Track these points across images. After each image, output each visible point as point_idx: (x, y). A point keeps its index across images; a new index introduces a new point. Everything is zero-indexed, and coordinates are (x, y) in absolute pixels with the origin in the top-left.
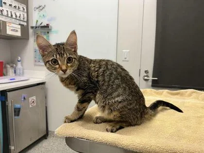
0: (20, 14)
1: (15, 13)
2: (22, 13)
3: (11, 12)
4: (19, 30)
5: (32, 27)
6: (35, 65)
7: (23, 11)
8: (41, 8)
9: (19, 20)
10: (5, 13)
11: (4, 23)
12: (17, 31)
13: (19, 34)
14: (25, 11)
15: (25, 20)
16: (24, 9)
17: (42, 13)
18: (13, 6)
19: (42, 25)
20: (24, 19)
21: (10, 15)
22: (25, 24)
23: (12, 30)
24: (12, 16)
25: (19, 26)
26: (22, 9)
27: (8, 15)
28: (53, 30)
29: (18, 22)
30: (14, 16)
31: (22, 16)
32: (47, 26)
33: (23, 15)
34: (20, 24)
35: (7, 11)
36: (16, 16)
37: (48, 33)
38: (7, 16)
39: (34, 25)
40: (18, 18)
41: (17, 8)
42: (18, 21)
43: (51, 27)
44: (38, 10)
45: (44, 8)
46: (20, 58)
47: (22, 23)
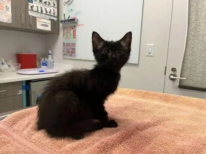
0: (50, 10)
1: (45, 9)
2: (52, 9)
3: (41, 8)
4: (50, 25)
5: (62, 21)
6: (64, 58)
7: (53, 7)
8: (70, 3)
9: (49, 15)
10: (35, 9)
11: (34, 18)
12: (47, 26)
13: (49, 29)
14: (56, 6)
15: (56, 15)
16: (54, 5)
17: (71, 7)
18: (43, 2)
19: (70, 18)
20: (54, 14)
21: (40, 11)
22: (56, 19)
23: (42, 25)
24: (42, 11)
25: (50, 22)
26: (52, 5)
27: (38, 10)
28: (79, 23)
29: (48, 17)
30: (44, 12)
31: (52, 11)
32: (73, 20)
33: (54, 10)
34: (50, 19)
35: (37, 7)
36: (46, 12)
37: (75, 26)
38: (37, 11)
39: (63, 19)
40: (48, 13)
41: (48, 3)
43: (78, 20)
44: (67, 4)
45: (72, 2)
46: (50, 51)
47: (52, 18)
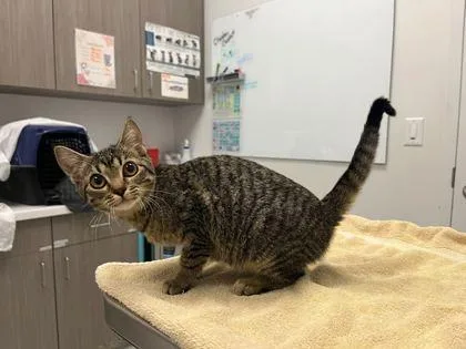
0: (187, 56)
1: (178, 55)
2: (190, 53)
3: (170, 53)
4: (186, 87)
5: (210, 79)
7: (193, 49)
8: (226, 38)
9: (185, 67)
10: (158, 56)
11: (158, 76)
12: (181, 89)
13: (184, 95)
14: (198, 47)
15: (198, 66)
16: (195, 45)
17: (228, 47)
18: (174, 41)
19: (227, 73)
20: (194, 64)
21: (167, 60)
22: (197, 74)
23: (171, 88)
24: (171, 60)
25: (186, 80)
26: (191, 45)
27: (163, 59)
28: (246, 82)
29: (183, 71)
30: (176, 61)
31: (191, 58)
32: (236, 74)
33: (194, 56)
34: (187, 76)
35: (163, 52)
36: (180, 61)
37: (238, 88)
38: (163, 62)
39: (213, 75)
40: (183, 64)
41: (182, 43)
42: (183, 69)
43: (244, 75)
44: (220, 42)
45: (231, 37)
46: (187, 142)
47: (191, 72)
